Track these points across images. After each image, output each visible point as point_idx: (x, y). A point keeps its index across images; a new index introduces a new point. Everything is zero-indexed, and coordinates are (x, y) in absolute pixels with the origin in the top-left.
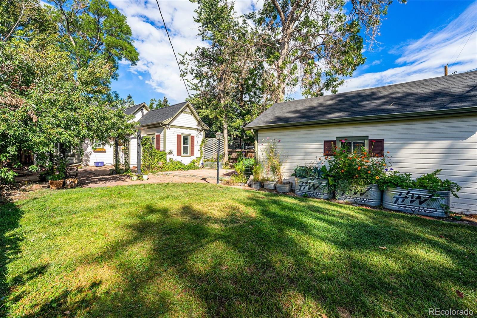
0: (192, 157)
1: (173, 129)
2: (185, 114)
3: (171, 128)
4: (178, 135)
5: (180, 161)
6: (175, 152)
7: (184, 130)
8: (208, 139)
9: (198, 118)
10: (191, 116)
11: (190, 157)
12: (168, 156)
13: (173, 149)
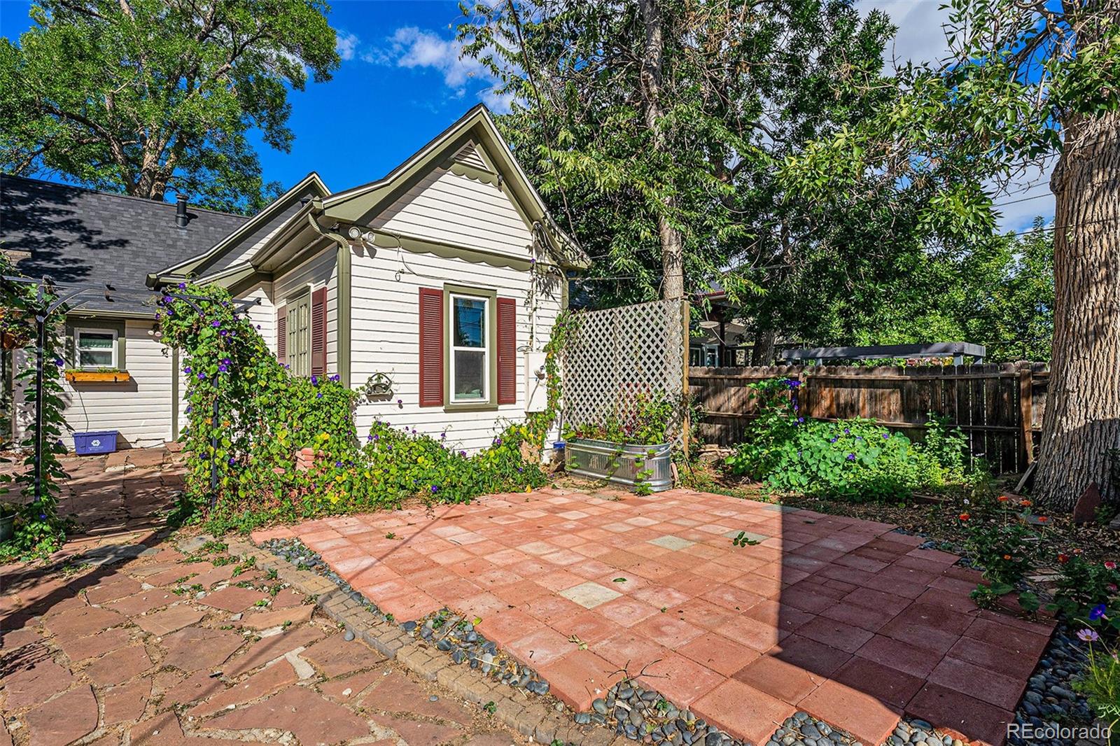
0: (506, 411)
1: (389, 258)
2: (463, 181)
3: (380, 252)
4: (425, 293)
5: (436, 437)
6: (407, 383)
7: (457, 264)
8: (584, 314)
9: (540, 209)
10: (495, 191)
11: (496, 409)
12: (360, 410)
13: (398, 368)
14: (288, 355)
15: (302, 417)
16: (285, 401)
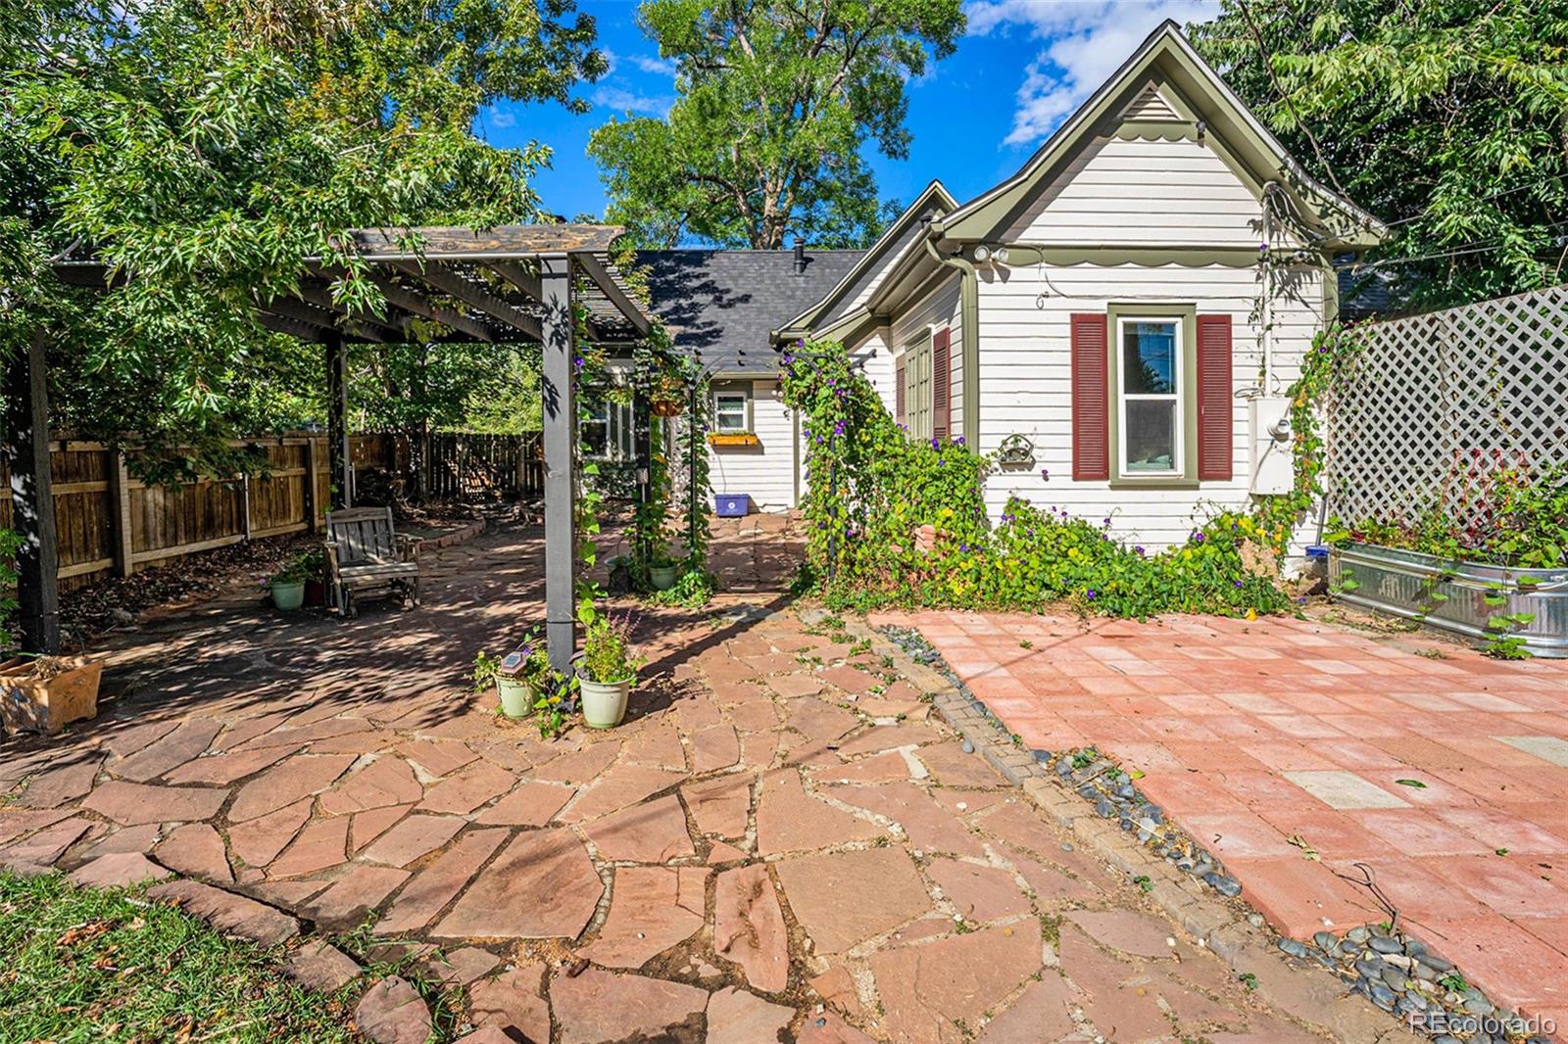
0: (1211, 490)
1: (1029, 279)
2: (1140, 147)
3: (1016, 273)
4: (1079, 322)
5: (1097, 523)
6: (1055, 447)
7: (1130, 272)
8: (1366, 329)
9: (1273, 156)
10: (1194, 149)
11: (1196, 488)
12: (991, 482)
13: (1042, 427)
14: (907, 412)
15: (922, 488)
16: (903, 468)
